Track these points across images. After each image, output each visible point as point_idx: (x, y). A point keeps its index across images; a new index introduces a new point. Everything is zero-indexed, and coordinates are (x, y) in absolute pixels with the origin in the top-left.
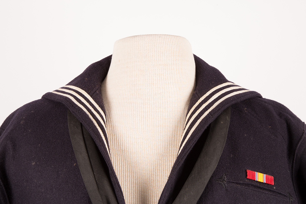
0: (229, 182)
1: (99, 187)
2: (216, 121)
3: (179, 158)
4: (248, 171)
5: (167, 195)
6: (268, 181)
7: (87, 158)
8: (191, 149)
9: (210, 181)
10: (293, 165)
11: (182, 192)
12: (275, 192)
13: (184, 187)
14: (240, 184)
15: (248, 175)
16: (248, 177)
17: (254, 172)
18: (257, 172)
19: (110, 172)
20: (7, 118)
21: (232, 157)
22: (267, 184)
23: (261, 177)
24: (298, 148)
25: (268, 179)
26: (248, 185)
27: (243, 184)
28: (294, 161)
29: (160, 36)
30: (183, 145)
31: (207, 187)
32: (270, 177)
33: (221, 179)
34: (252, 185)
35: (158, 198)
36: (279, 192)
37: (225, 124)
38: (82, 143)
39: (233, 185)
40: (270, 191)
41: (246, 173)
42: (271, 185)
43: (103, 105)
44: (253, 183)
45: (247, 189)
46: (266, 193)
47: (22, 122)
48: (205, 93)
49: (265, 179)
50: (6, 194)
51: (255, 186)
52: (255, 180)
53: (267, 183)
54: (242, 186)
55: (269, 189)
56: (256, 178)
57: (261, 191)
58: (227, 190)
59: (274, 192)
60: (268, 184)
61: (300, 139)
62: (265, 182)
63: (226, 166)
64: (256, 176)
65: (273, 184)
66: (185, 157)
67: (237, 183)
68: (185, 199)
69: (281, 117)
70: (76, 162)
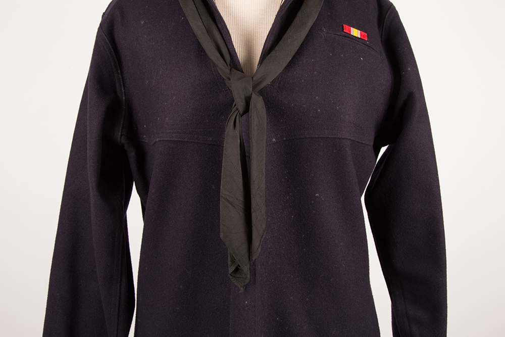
0: (328, 33)
5: (272, 39)
6: (362, 37)
9: (310, 31)
10: (382, 33)
11: (285, 36)
13: (287, 32)
14: (338, 35)
15: (344, 29)
17: (350, 27)
18: (352, 27)
23: (356, 33)
24: (387, 17)
25: (362, 35)
26: (345, 37)
27: (340, 35)
31: (308, 35)
32: (363, 33)
33: (320, 30)
36: (372, 47)
39: (331, 35)
40: (365, 44)
41: (343, 27)
42: (365, 40)
45: (344, 39)
49: (360, 35)
51: (351, 39)
52: (350, 34)
54: (339, 37)
55: (363, 43)
58: (326, 39)
59: (367, 45)
60: (362, 39)
61: (389, 9)
62: (360, 37)
63: (324, 20)
64: (352, 30)
65: (367, 40)
67: (335, 34)
70: (184, 16)
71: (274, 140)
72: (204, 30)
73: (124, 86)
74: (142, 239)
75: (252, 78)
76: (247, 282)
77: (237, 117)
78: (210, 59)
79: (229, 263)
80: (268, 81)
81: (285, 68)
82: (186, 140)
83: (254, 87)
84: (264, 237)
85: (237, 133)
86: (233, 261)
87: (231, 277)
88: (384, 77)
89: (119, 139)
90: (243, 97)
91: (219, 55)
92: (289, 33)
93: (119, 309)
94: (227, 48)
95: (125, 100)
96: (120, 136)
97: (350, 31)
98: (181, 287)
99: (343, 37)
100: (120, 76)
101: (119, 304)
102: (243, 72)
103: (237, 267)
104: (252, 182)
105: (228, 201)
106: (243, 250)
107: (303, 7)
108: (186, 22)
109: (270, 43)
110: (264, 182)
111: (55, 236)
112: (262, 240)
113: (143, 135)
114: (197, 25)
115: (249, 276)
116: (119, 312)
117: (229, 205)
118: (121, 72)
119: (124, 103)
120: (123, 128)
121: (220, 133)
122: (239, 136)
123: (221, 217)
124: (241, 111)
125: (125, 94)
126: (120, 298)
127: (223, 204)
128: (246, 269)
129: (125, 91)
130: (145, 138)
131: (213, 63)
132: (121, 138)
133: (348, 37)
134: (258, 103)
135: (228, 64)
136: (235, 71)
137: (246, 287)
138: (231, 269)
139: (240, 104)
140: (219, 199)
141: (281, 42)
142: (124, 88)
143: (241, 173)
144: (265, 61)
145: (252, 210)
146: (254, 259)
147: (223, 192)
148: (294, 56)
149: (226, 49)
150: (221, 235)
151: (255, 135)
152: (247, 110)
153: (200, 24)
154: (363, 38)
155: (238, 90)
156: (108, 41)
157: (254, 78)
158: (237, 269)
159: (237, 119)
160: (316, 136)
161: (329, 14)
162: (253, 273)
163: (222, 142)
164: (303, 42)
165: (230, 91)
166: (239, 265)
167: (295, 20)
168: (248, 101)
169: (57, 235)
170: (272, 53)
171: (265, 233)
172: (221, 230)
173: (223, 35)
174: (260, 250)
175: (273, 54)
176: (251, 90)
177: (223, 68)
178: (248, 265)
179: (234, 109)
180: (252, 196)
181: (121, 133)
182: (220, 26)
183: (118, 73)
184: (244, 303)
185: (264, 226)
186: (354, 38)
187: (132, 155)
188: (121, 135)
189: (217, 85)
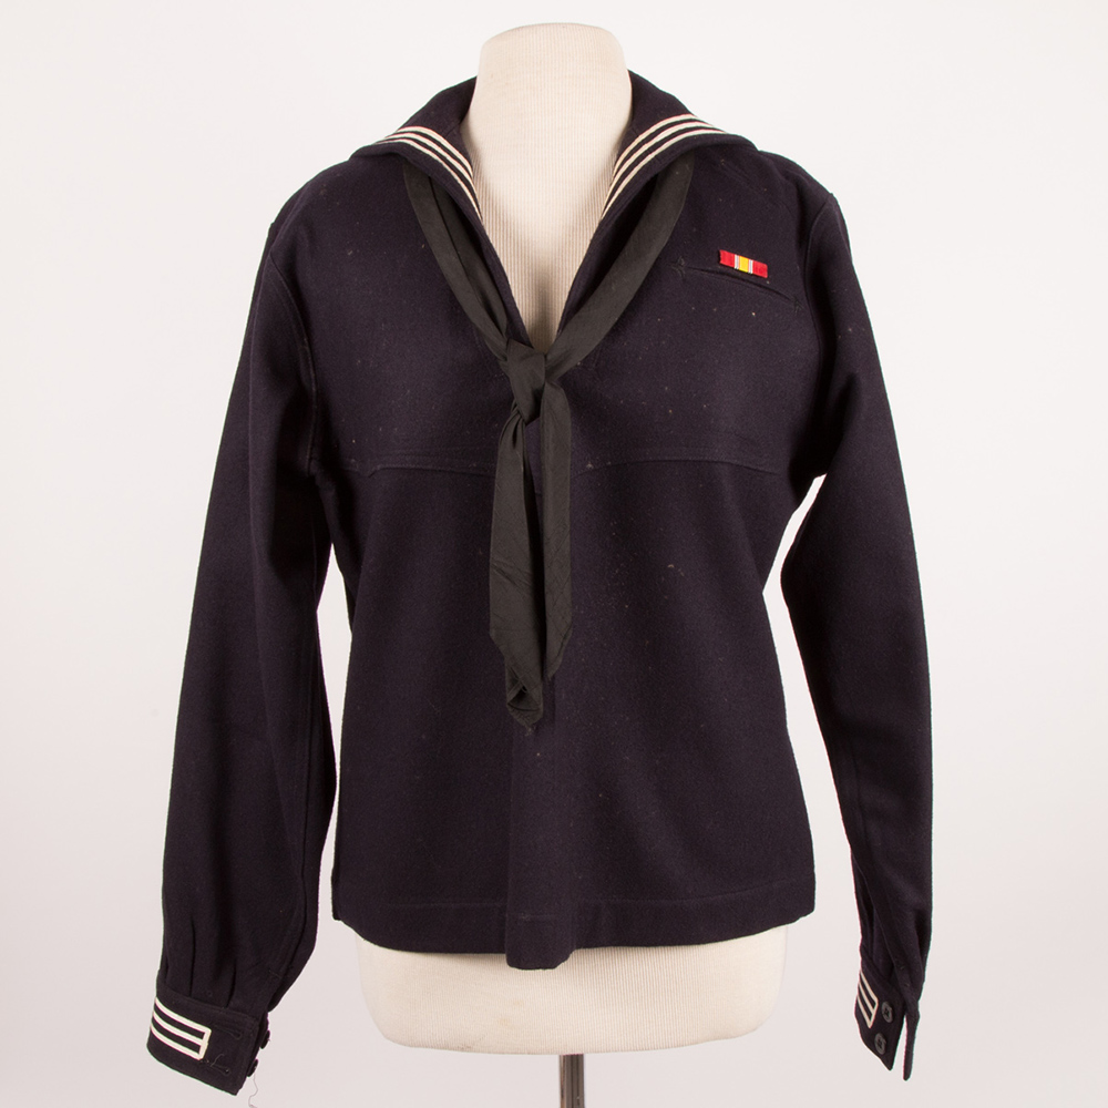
0: (688, 267)
1: (469, 273)
2: (668, 171)
3: (602, 224)
4: (722, 252)
7: (443, 229)
8: (622, 211)
9: (656, 265)
11: (608, 278)
12: (769, 289)
13: (611, 270)
14: (707, 271)
15: (721, 259)
16: (721, 262)
17: (732, 255)
18: (737, 255)
19: (485, 248)
20: (286, 204)
22: (755, 275)
23: (744, 264)
25: (757, 268)
26: (722, 273)
27: (713, 272)
29: (564, 25)
30: (609, 205)
31: (650, 274)
32: (760, 265)
33: (675, 262)
35: (568, 289)
36: (776, 290)
37: (682, 176)
38: (434, 209)
39: (697, 273)
40: (761, 286)
41: (719, 255)
42: (762, 277)
43: (464, 145)
44: (730, 272)
45: (719, 279)
46: (752, 289)
47: (322, 193)
48: (648, 128)
49: (752, 268)
50: (299, 318)
51: (734, 277)
52: (733, 268)
53: (756, 273)
54: (712, 275)
55: (759, 283)
56: (736, 265)
57: (745, 284)
58: (684, 280)
59: (766, 288)
60: (757, 275)
61: (818, 212)
62: (752, 273)
64: (736, 261)
65: (766, 277)
66: (613, 222)
67: (702, 270)
69: (787, 178)
70: (425, 241)
71: (590, 465)
72: (462, 272)
73: (314, 366)
74: (351, 653)
75: (546, 356)
76: (539, 717)
77: (519, 426)
78: (471, 323)
79: (508, 684)
80: (576, 360)
81: (608, 335)
82: (430, 467)
83: (549, 373)
84: (569, 637)
85: (519, 454)
86: (514, 681)
87: (510, 710)
88: (802, 344)
89: (306, 467)
90: (529, 391)
91: (487, 317)
92: (614, 272)
93: (308, 786)
94: (503, 302)
95: (317, 392)
96: (308, 460)
97: (732, 261)
98: (424, 737)
99: (719, 276)
100: (307, 348)
101: (309, 777)
102: (530, 345)
103: (521, 691)
104: (545, 541)
105: (503, 573)
106: (530, 660)
107: (642, 223)
108: (429, 253)
109: (580, 290)
110: (568, 540)
111: (185, 653)
112: (565, 643)
113: (350, 458)
114: (449, 261)
115: (541, 706)
116: (308, 791)
117: (505, 580)
118: (309, 340)
119: (314, 399)
120: (313, 445)
121: (490, 454)
122: (521, 459)
123: (491, 602)
124: (526, 415)
125: (316, 383)
126: (309, 765)
127: (494, 579)
128: (536, 693)
129: (316, 377)
130: (354, 465)
131: (477, 329)
132: (309, 464)
133: (728, 275)
134: (556, 401)
135: (504, 331)
136: (516, 344)
137: (538, 727)
138: (511, 695)
139: (523, 402)
140: (487, 570)
141: (600, 290)
142: (314, 370)
143: (526, 523)
144: (569, 326)
145: (546, 590)
146: (550, 675)
147: (495, 557)
148: (624, 313)
149: (500, 304)
150: (493, 634)
151: (550, 457)
152: (536, 414)
153: (454, 259)
154: (759, 274)
155: (521, 376)
156: (285, 286)
157: (549, 357)
158: (521, 695)
159: (519, 430)
160: (667, 458)
161: (695, 230)
162: (550, 701)
163: (494, 470)
164: (642, 286)
165: (505, 379)
166: (524, 688)
167: (626, 248)
168: (537, 397)
169: (188, 652)
170: (583, 309)
171: (571, 632)
172: (492, 624)
173: (496, 278)
174: (560, 660)
175: (583, 312)
176: (543, 378)
177: (494, 339)
178: (541, 687)
179: (514, 413)
180: (546, 566)
181: (311, 454)
182: (489, 262)
183: (303, 343)
184: (535, 754)
185: (569, 620)
186: (740, 275)
187: (329, 496)
188: (311, 459)
189: (486, 368)
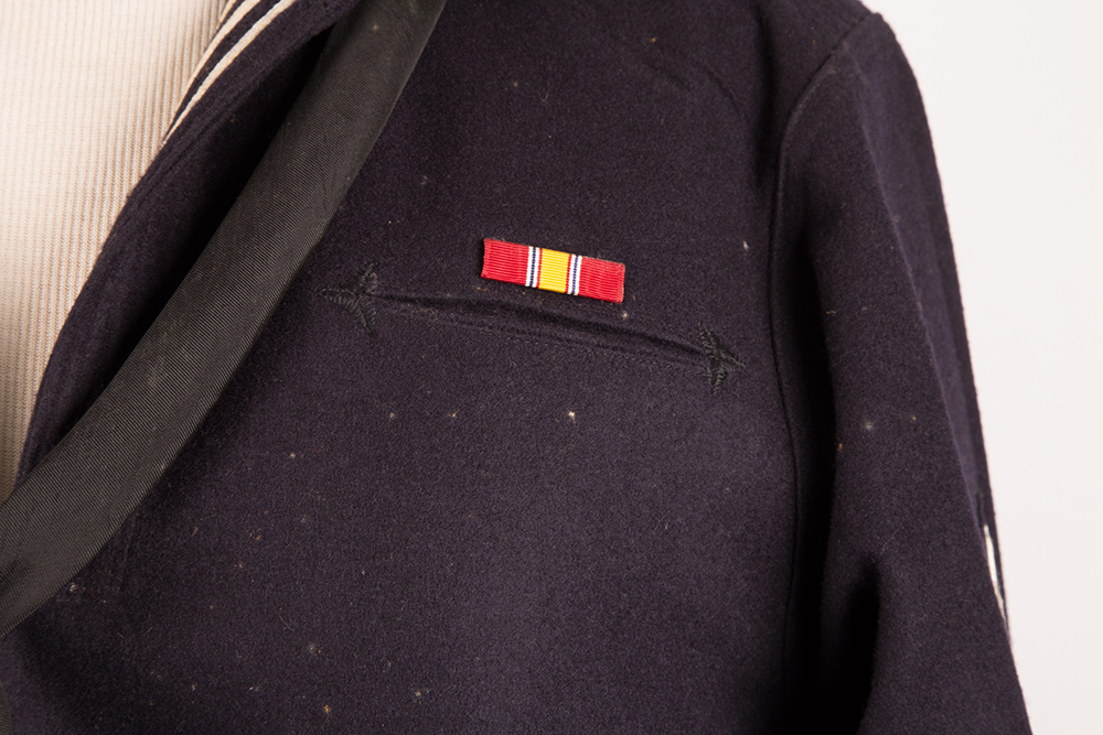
0: (387, 298)
4: (490, 246)
6: (592, 288)
9: (296, 300)
12: (628, 332)
14: (441, 304)
15: (487, 262)
16: (484, 272)
17: (520, 248)
18: (535, 246)
21: (427, 187)
22: (588, 298)
23: (554, 271)
25: (594, 277)
27: (456, 303)
28: (780, 195)
31: (281, 327)
32: (604, 266)
33: (350, 286)
34: (505, 308)
36: (649, 333)
37: (388, 36)
39: (405, 311)
42: (610, 301)
44: (506, 298)
45: (471, 324)
46: (568, 341)
49: (578, 279)
52: (522, 286)
53: (588, 292)
54: (448, 314)
55: (594, 319)
56: (529, 275)
57: (547, 329)
59: (619, 332)
60: (593, 299)
62: (577, 292)
63: (386, 227)
64: (530, 264)
65: (620, 298)
67: (428, 303)
68: (152, 382)
133: (502, 308)
154: (596, 293)
186: (540, 303)
